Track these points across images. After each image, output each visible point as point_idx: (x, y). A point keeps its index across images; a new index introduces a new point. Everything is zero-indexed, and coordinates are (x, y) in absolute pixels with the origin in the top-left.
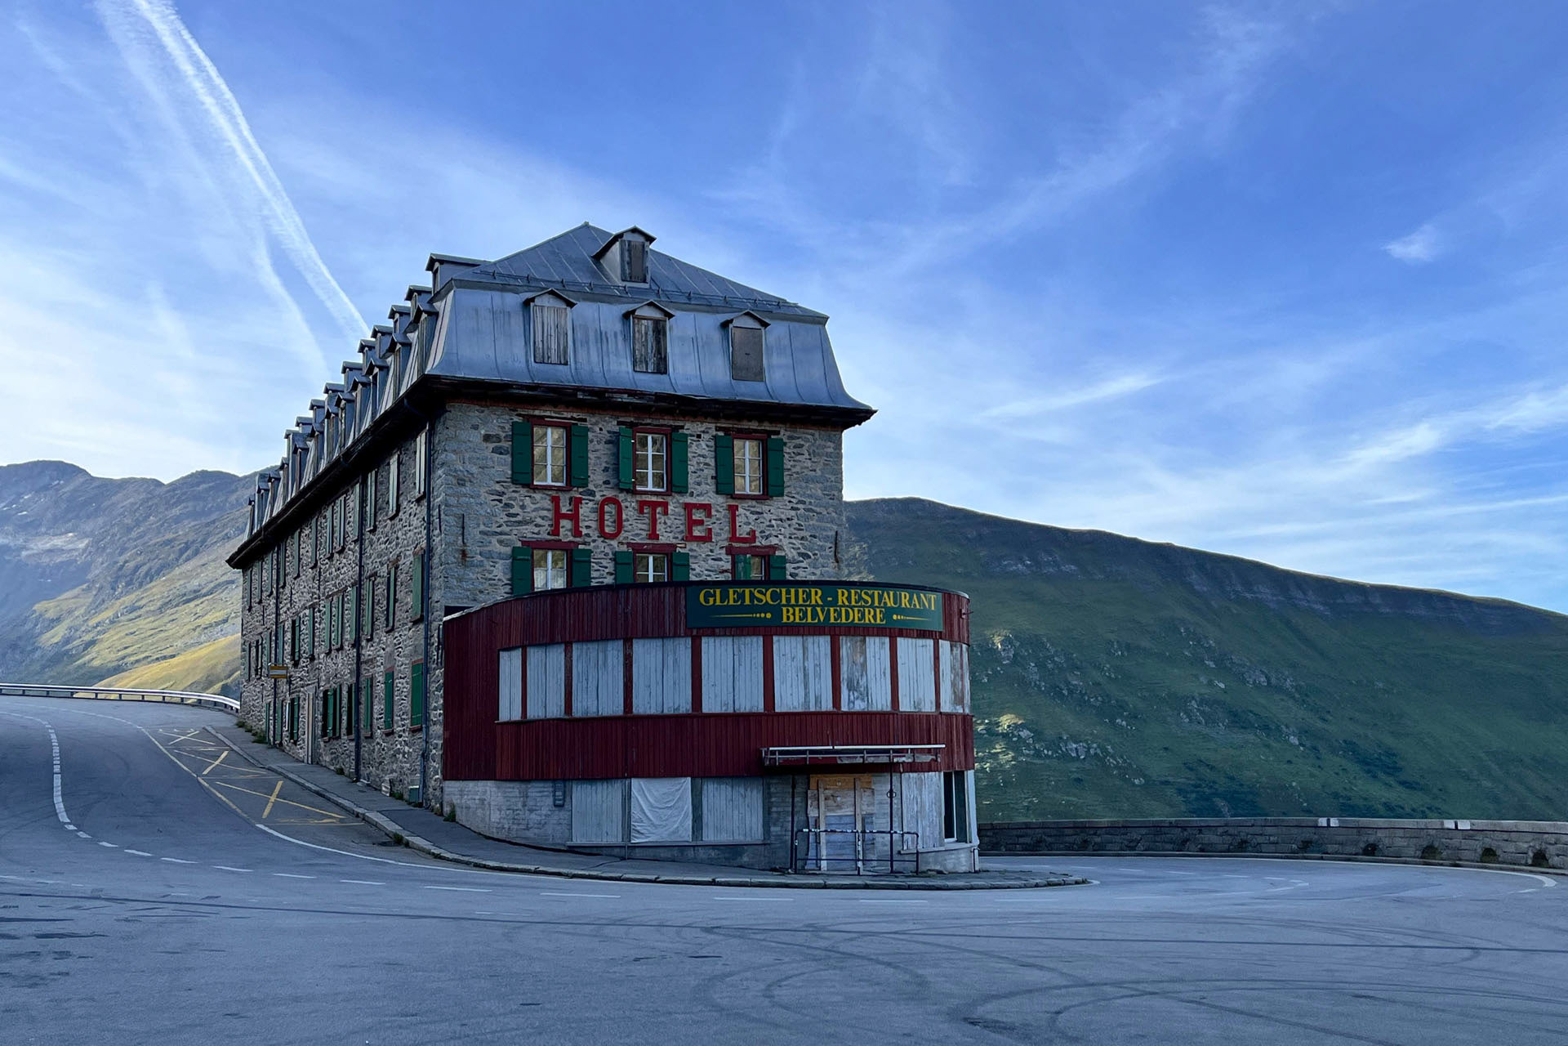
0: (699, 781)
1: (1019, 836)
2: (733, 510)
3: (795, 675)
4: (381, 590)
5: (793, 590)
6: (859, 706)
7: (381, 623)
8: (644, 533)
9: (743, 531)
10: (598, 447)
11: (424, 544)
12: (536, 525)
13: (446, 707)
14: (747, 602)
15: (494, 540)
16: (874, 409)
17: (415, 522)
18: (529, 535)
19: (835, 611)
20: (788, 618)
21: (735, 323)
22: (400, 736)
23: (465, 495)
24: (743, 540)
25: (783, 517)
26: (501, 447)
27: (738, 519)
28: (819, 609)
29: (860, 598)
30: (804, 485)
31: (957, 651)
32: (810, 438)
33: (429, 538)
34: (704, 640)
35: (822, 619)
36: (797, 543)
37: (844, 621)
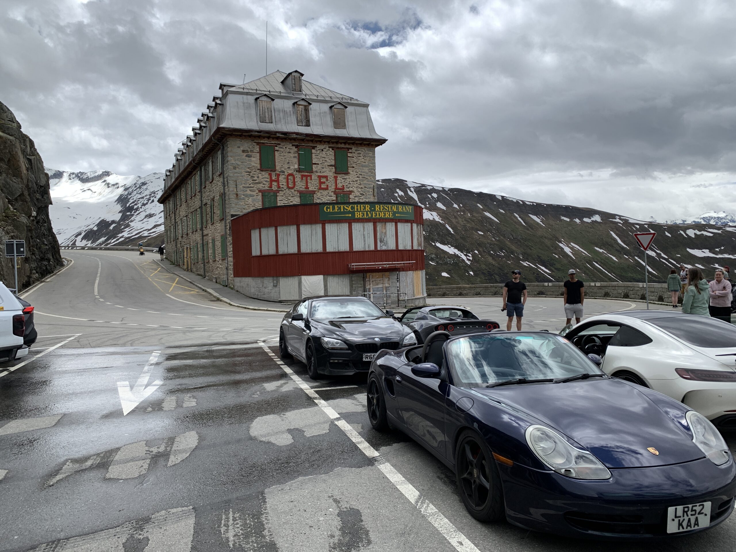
0: (326, 276)
1: (437, 291)
2: (336, 178)
3: (360, 237)
4: (209, 210)
5: (359, 206)
6: (384, 248)
7: (209, 221)
8: (304, 187)
9: (340, 186)
10: (285, 154)
11: (222, 191)
12: (264, 184)
13: (234, 251)
14: (342, 210)
15: (248, 189)
16: (387, 139)
17: (220, 184)
18: (261, 188)
19: (375, 213)
20: (357, 216)
21: (335, 107)
22: (218, 262)
23: (236, 173)
24: (340, 189)
25: (354, 180)
26: (249, 155)
27: (338, 181)
28: (369, 213)
29: (384, 208)
30: (361, 168)
31: (419, 227)
32: (363, 150)
33: (224, 189)
34: (326, 225)
35: (370, 216)
36: (360, 190)
37: (378, 217)
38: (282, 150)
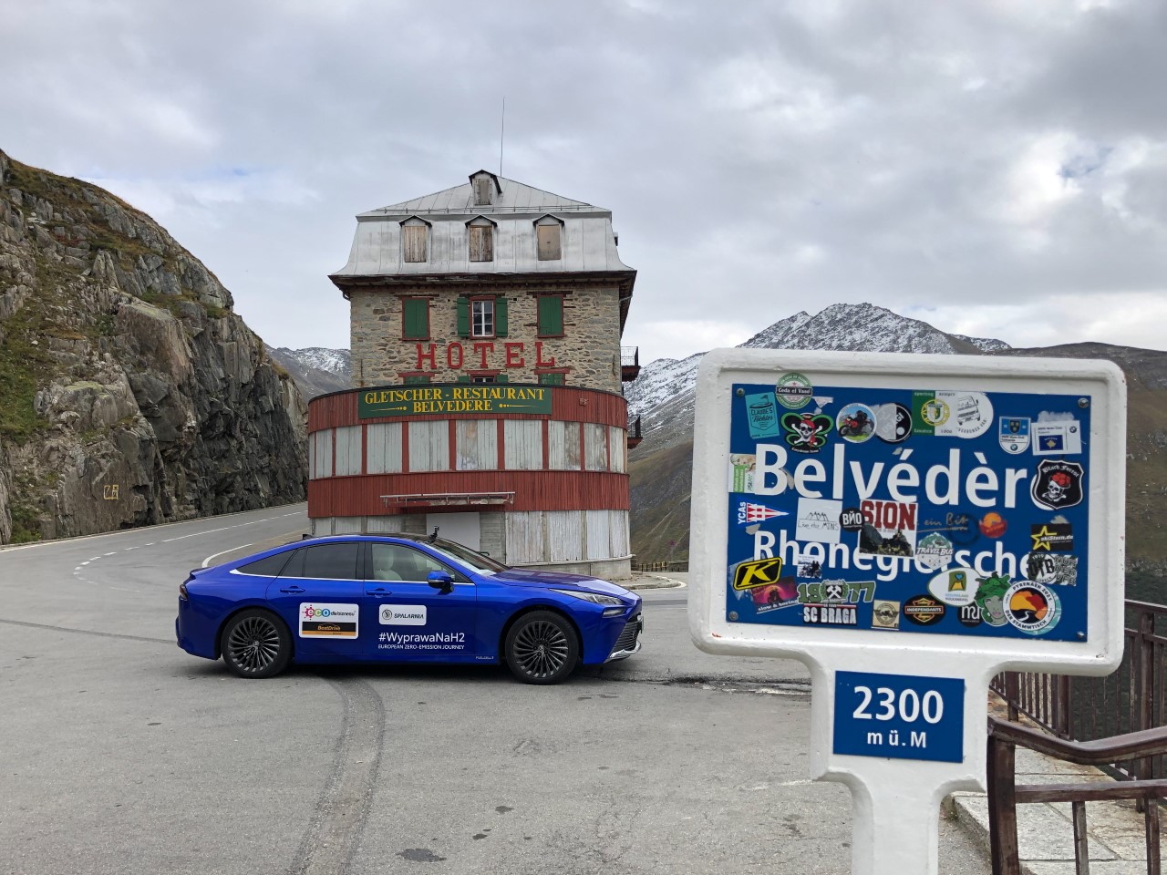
2: (539, 345)
3: (423, 447)
6: (470, 467)
8: (478, 364)
10: (447, 312)
12: (408, 363)
14: (392, 400)
15: (381, 373)
16: (638, 271)
18: (403, 369)
19: (451, 403)
20: (418, 409)
21: (541, 222)
23: (362, 347)
24: (546, 365)
25: (575, 348)
26: (384, 317)
27: (542, 351)
28: (439, 402)
29: (471, 393)
30: (590, 325)
32: (595, 294)
34: (368, 426)
35: (441, 409)
36: (585, 364)
37: (458, 410)
38: (441, 304)
